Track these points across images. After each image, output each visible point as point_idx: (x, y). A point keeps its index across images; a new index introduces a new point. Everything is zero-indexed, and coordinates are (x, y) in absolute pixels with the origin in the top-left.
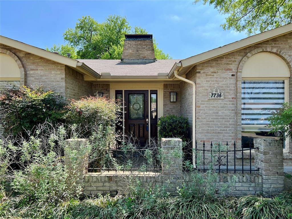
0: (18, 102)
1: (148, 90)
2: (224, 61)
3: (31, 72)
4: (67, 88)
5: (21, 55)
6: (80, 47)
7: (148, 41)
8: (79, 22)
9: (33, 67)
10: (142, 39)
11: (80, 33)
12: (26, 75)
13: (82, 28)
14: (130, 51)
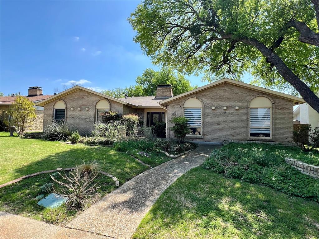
0: (108, 115)
1: (160, 112)
2: (177, 101)
3: (113, 106)
4: (123, 111)
5: (110, 100)
6: (144, 86)
7: (168, 88)
8: (144, 72)
9: (113, 104)
10: (166, 87)
11: (145, 78)
12: (111, 107)
13: (146, 75)
14: (160, 93)
